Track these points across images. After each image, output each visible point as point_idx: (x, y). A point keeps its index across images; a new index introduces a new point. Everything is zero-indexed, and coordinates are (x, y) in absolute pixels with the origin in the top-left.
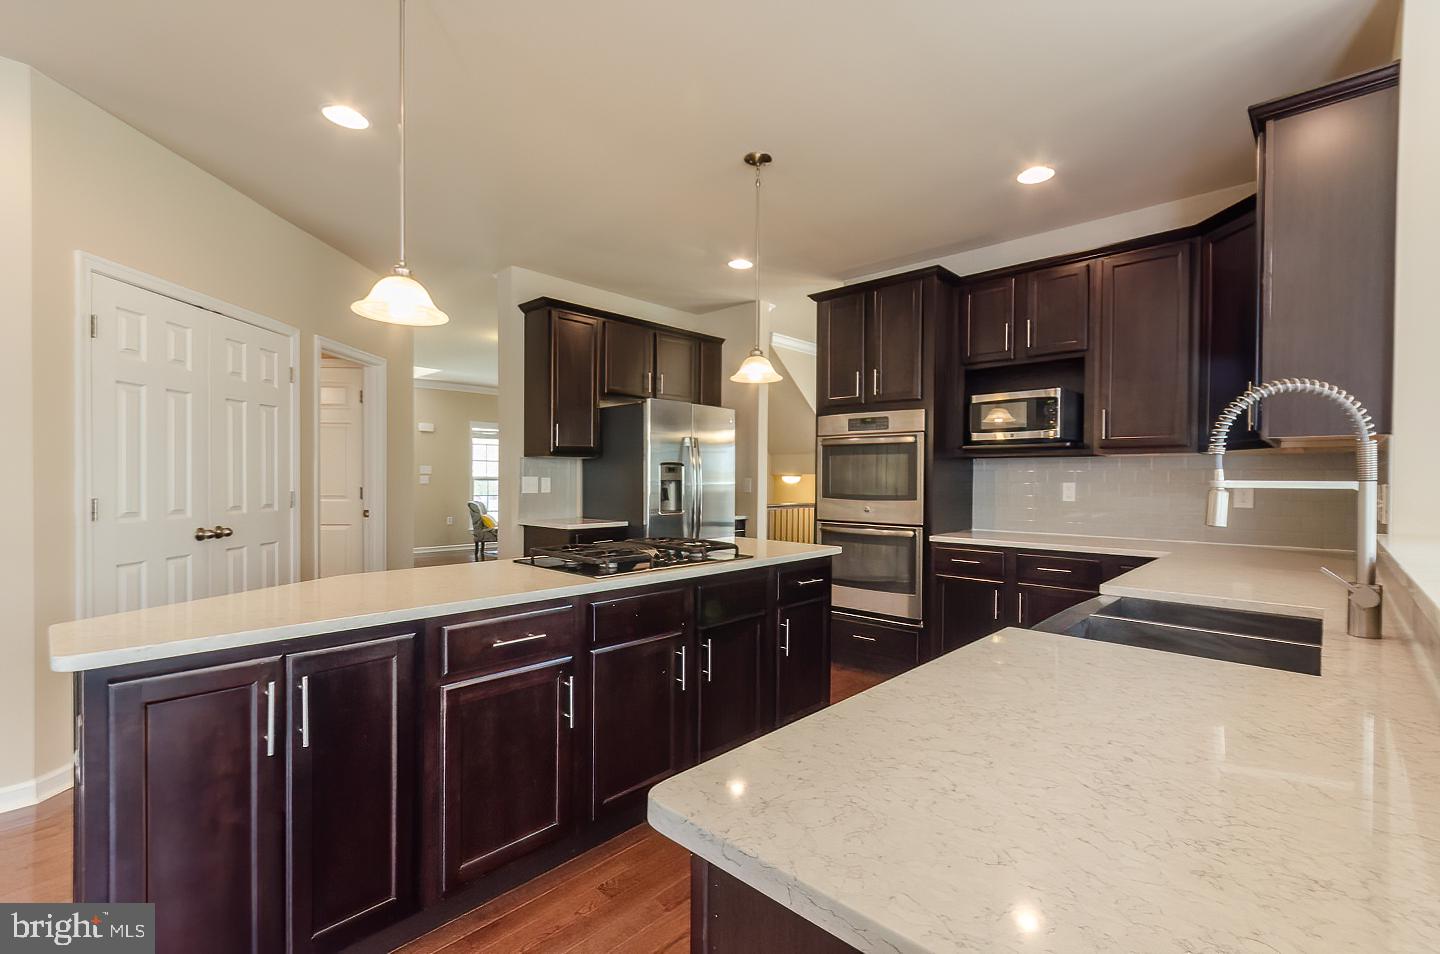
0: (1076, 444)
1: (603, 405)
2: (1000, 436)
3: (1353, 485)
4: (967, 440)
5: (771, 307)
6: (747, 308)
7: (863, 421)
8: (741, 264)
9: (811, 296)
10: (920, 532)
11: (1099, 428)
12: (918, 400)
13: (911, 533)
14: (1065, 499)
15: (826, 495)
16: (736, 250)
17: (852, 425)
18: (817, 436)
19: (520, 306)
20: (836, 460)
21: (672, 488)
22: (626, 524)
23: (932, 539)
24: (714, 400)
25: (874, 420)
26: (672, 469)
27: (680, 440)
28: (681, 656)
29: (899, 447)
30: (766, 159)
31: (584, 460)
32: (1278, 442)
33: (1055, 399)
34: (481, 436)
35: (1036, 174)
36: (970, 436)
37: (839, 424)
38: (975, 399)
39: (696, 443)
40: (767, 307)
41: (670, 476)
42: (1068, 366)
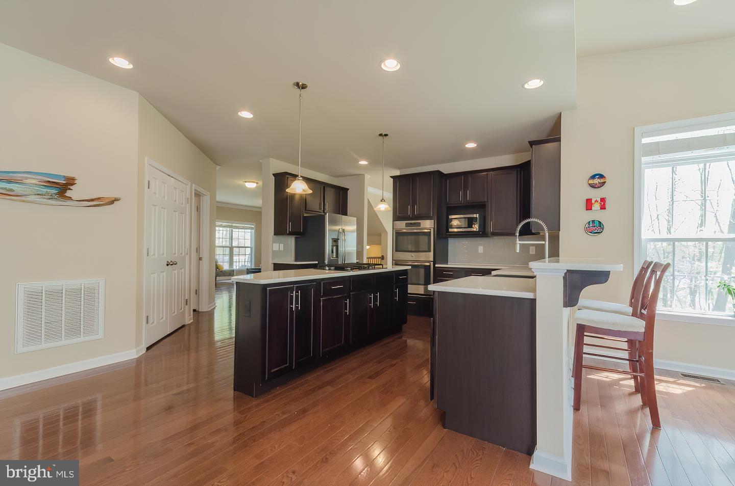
0: (483, 233)
1: (305, 215)
2: (456, 230)
3: (543, 242)
4: (448, 231)
5: (369, 177)
6: (360, 177)
7: (411, 223)
8: (363, 163)
9: (391, 177)
10: (432, 263)
11: (491, 228)
12: (431, 217)
13: (429, 264)
14: (479, 252)
15: (396, 251)
16: (362, 158)
17: (407, 225)
18: (393, 229)
19: (273, 174)
20: (401, 238)
21: (335, 248)
22: (317, 262)
23: (436, 266)
24: (345, 213)
25: (415, 223)
26: (336, 241)
27: (338, 230)
28: (371, 297)
29: (425, 234)
30: (386, 135)
31: (296, 238)
32: (539, 233)
33: (477, 218)
34: (221, 226)
35: (471, 145)
36: (448, 230)
37: (401, 225)
38: (451, 217)
39: (344, 231)
40: (368, 177)
41: (334, 243)
42: (480, 207)
